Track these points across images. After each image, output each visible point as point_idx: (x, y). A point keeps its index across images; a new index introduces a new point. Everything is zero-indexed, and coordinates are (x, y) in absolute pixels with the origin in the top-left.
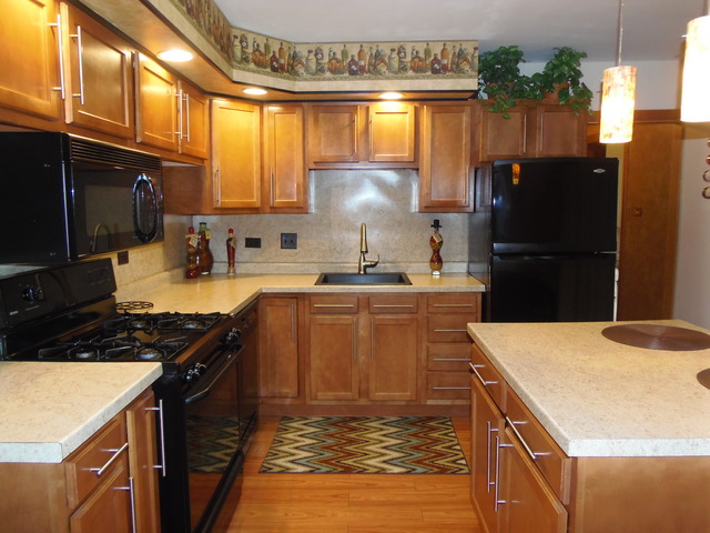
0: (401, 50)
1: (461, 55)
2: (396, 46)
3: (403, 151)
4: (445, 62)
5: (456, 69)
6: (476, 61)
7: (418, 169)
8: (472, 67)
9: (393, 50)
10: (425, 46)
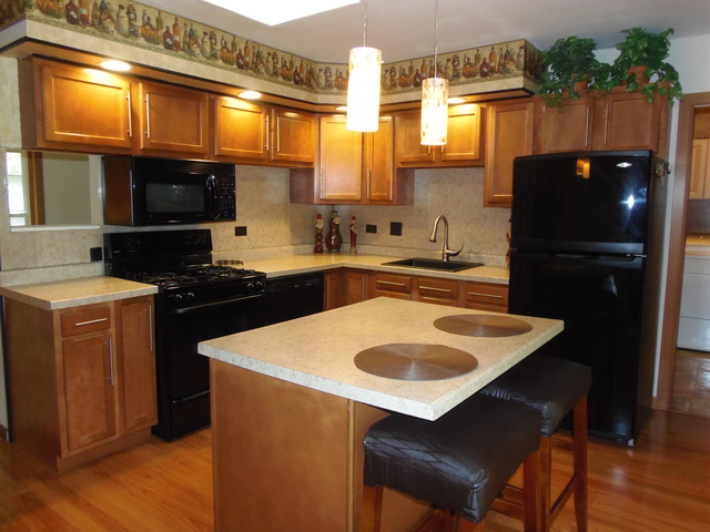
0: (455, 60)
1: (507, 56)
2: (451, 56)
3: (469, 150)
4: (493, 64)
5: (503, 71)
6: (522, 60)
7: (483, 166)
8: (517, 67)
9: (448, 60)
10: (475, 52)
